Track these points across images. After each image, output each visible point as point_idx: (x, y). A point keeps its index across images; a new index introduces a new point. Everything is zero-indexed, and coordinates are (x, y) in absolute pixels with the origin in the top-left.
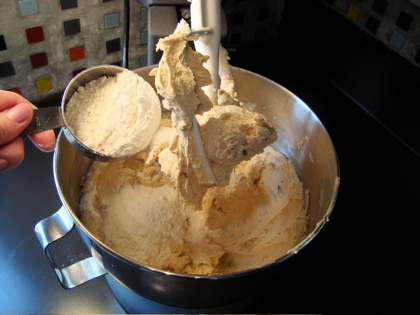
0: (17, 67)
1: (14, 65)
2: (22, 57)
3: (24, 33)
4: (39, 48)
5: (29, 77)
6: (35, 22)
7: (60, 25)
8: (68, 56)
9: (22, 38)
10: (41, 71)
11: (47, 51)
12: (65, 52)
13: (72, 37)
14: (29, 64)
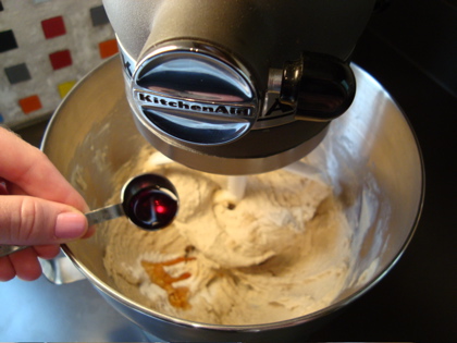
0: (33, 70)
1: (29, 68)
2: (39, 57)
3: (39, 25)
4: (59, 44)
5: (50, 82)
6: (52, 11)
7: (86, 13)
8: (97, 52)
9: (37, 32)
10: (64, 73)
11: (70, 48)
12: (94, 47)
13: (102, 29)
14: (48, 64)
